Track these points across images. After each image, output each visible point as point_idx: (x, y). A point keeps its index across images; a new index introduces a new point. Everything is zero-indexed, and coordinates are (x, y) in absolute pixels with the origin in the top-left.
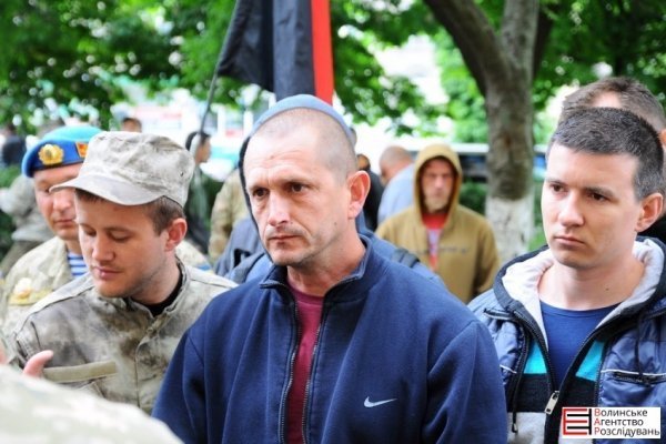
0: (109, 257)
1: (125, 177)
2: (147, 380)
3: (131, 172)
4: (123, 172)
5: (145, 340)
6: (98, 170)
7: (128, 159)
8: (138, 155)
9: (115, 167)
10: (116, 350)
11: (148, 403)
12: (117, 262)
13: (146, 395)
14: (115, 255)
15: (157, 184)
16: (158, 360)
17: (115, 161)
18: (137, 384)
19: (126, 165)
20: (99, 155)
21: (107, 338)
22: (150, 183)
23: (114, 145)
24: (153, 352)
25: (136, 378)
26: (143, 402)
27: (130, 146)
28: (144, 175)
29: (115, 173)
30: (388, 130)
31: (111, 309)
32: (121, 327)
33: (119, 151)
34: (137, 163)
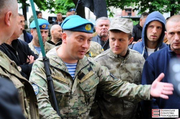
0: (119, 45)
1: (124, 27)
2: (122, 73)
3: (125, 26)
4: (123, 26)
5: (122, 64)
6: (117, 26)
7: (124, 24)
8: (126, 23)
9: (121, 25)
10: (115, 67)
11: (123, 78)
12: (120, 47)
13: (122, 76)
14: (120, 45)
15: (129, 29)
16: (124, 69)
17: (121, 24)
18: (120, 74)
19: (124, 25)
20: (117, 23)
21: (113, 64)
22: (128, 29)
23: (120, 21)
24: (123, 67)
25: (120, 73)
26: (122, 78)
27: (124, 21)
28: (127, 27)
29: (122, 27)
30: (49, 12)
31: (114, 57)
32: (116, 61)
33: (122, 22)
34: (126, 24)
